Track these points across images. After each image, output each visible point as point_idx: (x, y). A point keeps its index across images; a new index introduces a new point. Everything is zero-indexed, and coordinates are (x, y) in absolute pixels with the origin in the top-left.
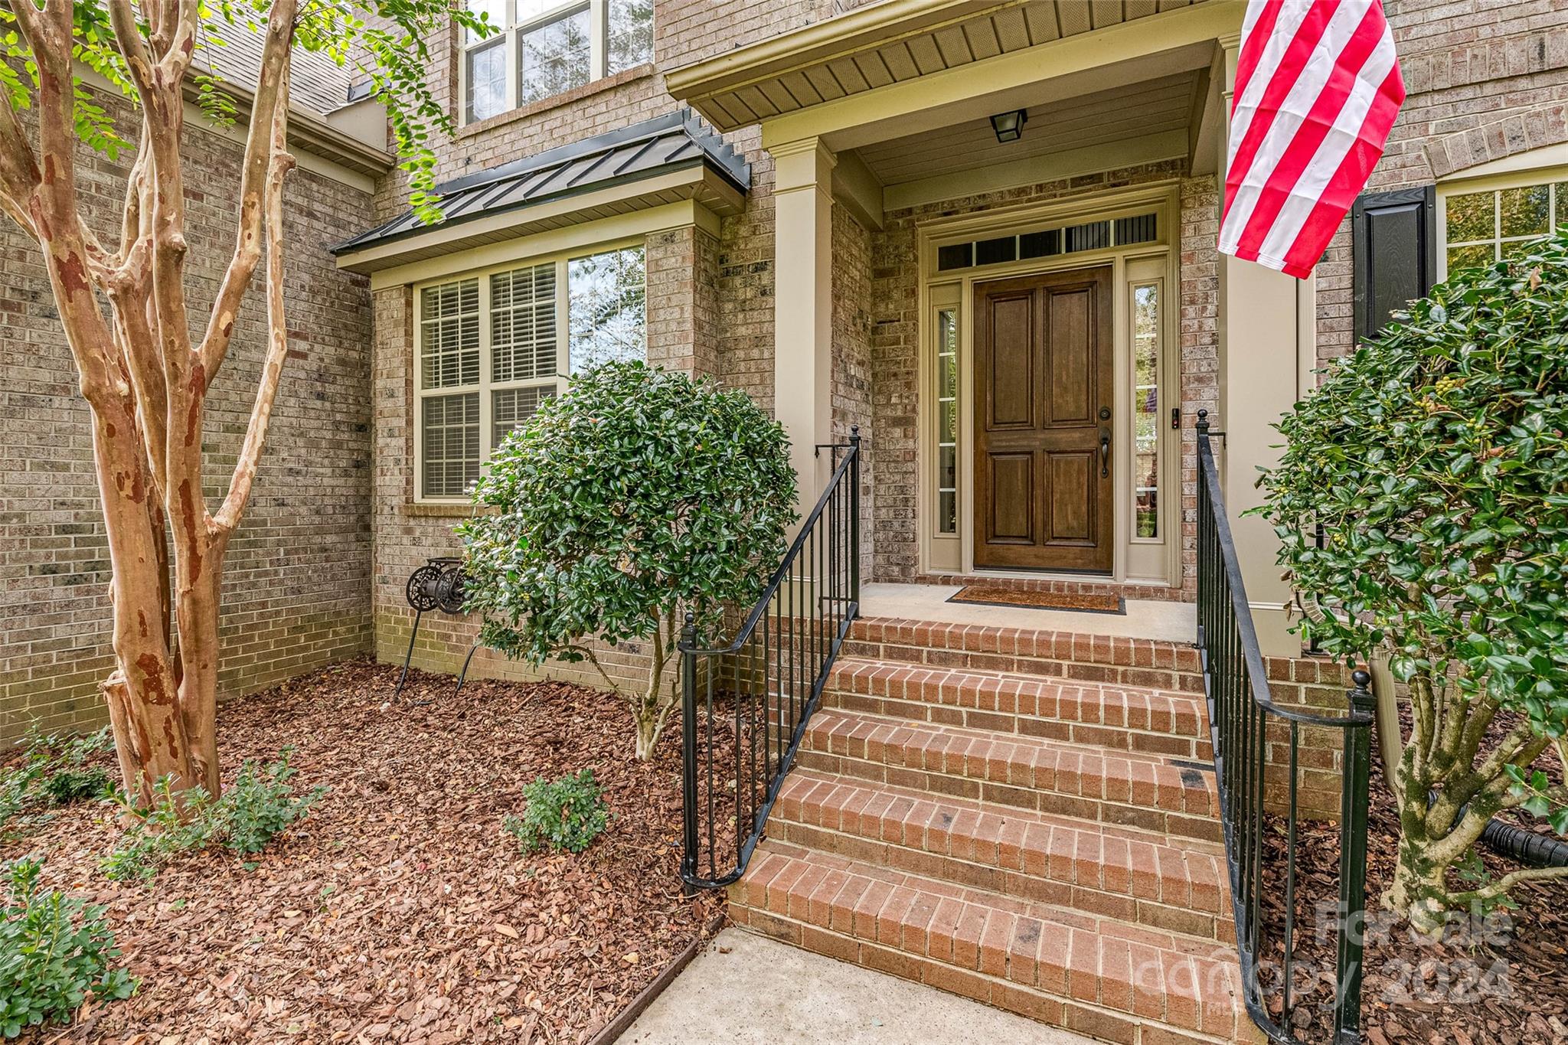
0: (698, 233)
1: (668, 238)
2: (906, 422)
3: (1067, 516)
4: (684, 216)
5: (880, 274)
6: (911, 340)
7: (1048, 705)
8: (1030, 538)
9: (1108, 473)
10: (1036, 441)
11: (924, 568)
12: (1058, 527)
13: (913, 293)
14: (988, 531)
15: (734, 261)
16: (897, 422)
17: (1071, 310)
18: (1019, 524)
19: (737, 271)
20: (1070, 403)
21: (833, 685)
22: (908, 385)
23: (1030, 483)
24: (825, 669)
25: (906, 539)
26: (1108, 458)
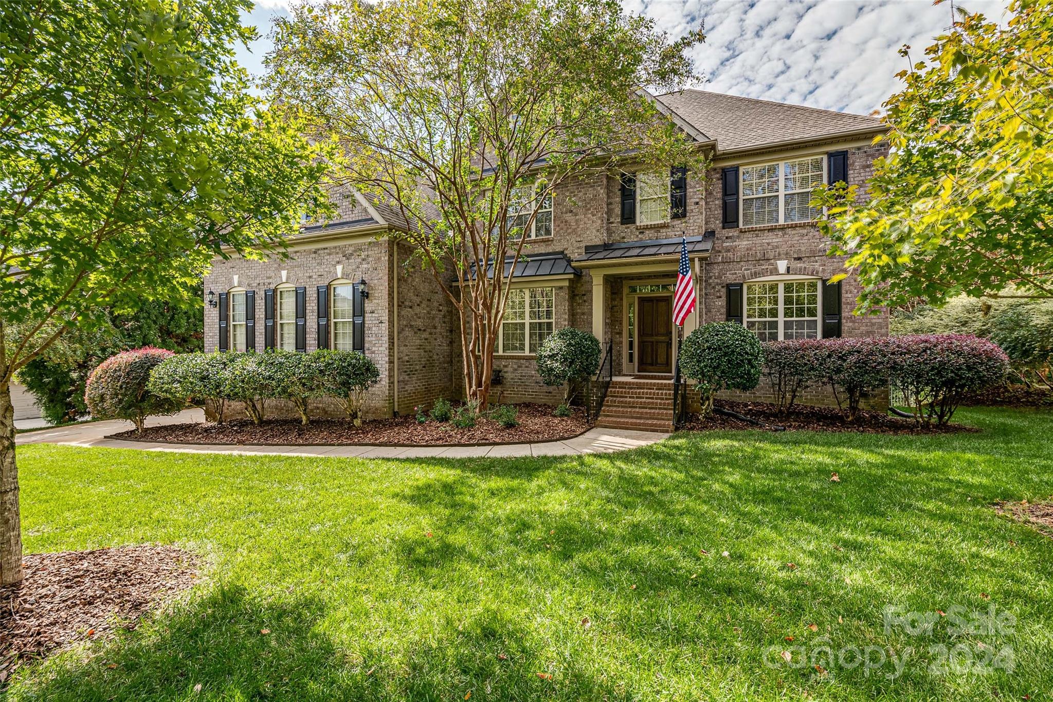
0: (569, 287)
1: (561, 288)
2: (620, 333)
3: (662, 359)
4: (566, 284)
5: (613, 293)
6: (621, 311)
7: (650, 394)
8: (652, 364)
9: (671, 348)
10: (655, 339)
11: (625, 372)
12: (659, 361)
13: (622, 299)
14: (641, 362)
15: (576, 292)
16: (618, 333)
17: (663, 305)
18: (649, 361)
19: (577, 295)
20: (662, 330)
21: (608, 393)
22: (621, 324)
23: (652, 350)
24: (606, 391)
25: (620, 364)
26: (671, 344)
